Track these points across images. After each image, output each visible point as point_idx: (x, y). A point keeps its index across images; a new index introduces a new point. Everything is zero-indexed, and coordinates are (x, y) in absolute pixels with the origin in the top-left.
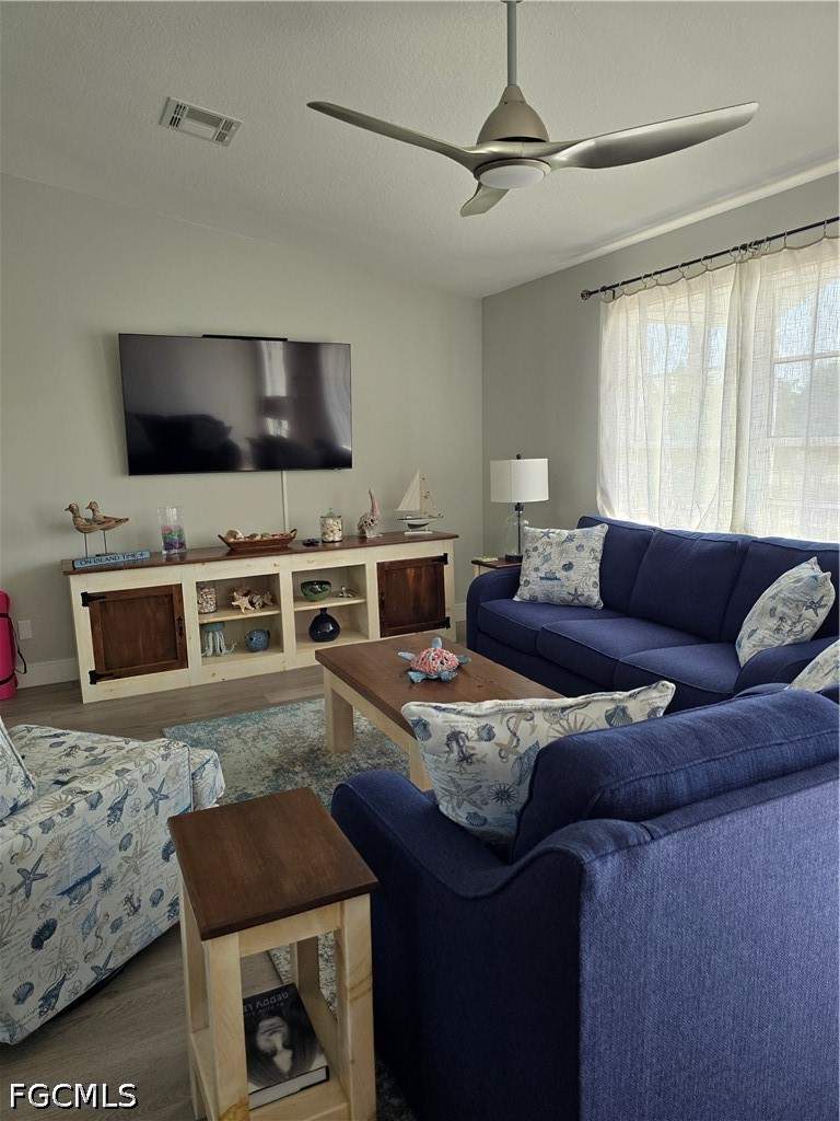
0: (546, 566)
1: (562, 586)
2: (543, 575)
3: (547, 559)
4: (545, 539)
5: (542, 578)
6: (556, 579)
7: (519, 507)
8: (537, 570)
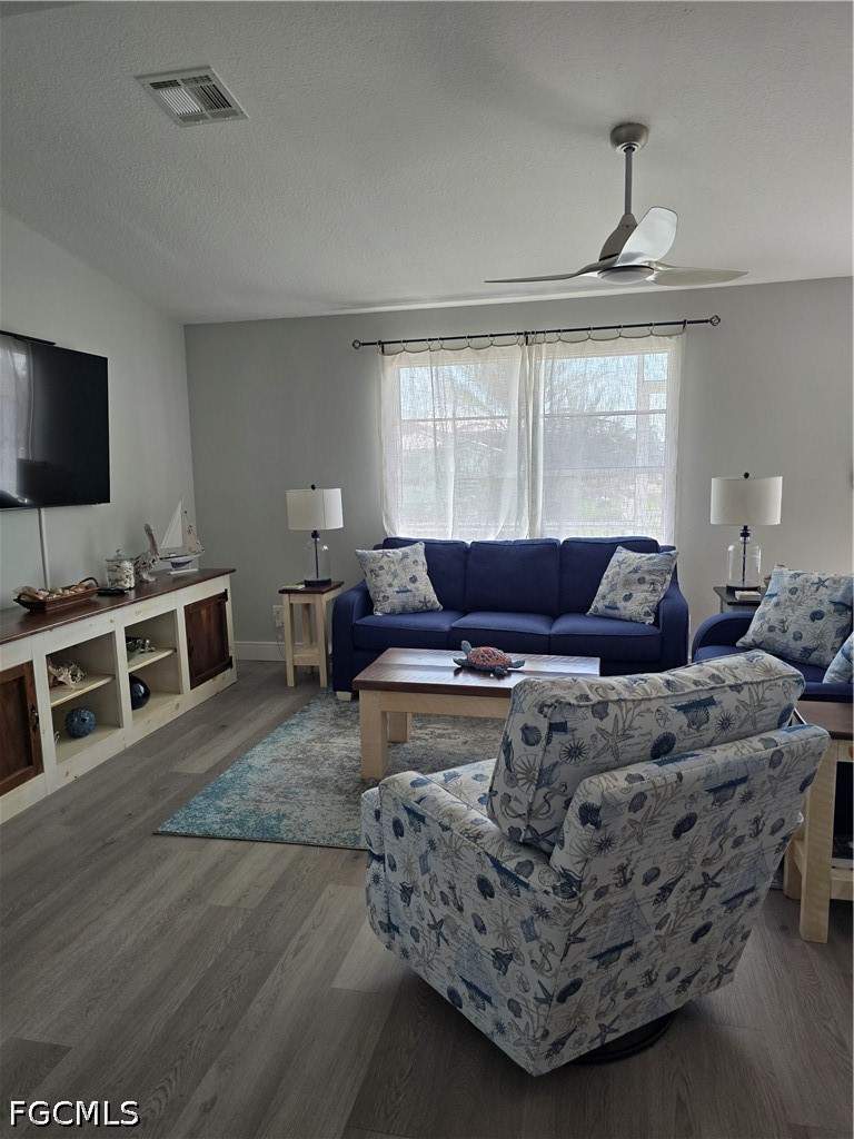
0: (396, 581)
1: (414, 596)
2: (397, 589)
3: (395, 575)
4: (385, 559)
5: (398, 592)
6: (408, 591)
7: (315, 534)
8: (390, 585)
